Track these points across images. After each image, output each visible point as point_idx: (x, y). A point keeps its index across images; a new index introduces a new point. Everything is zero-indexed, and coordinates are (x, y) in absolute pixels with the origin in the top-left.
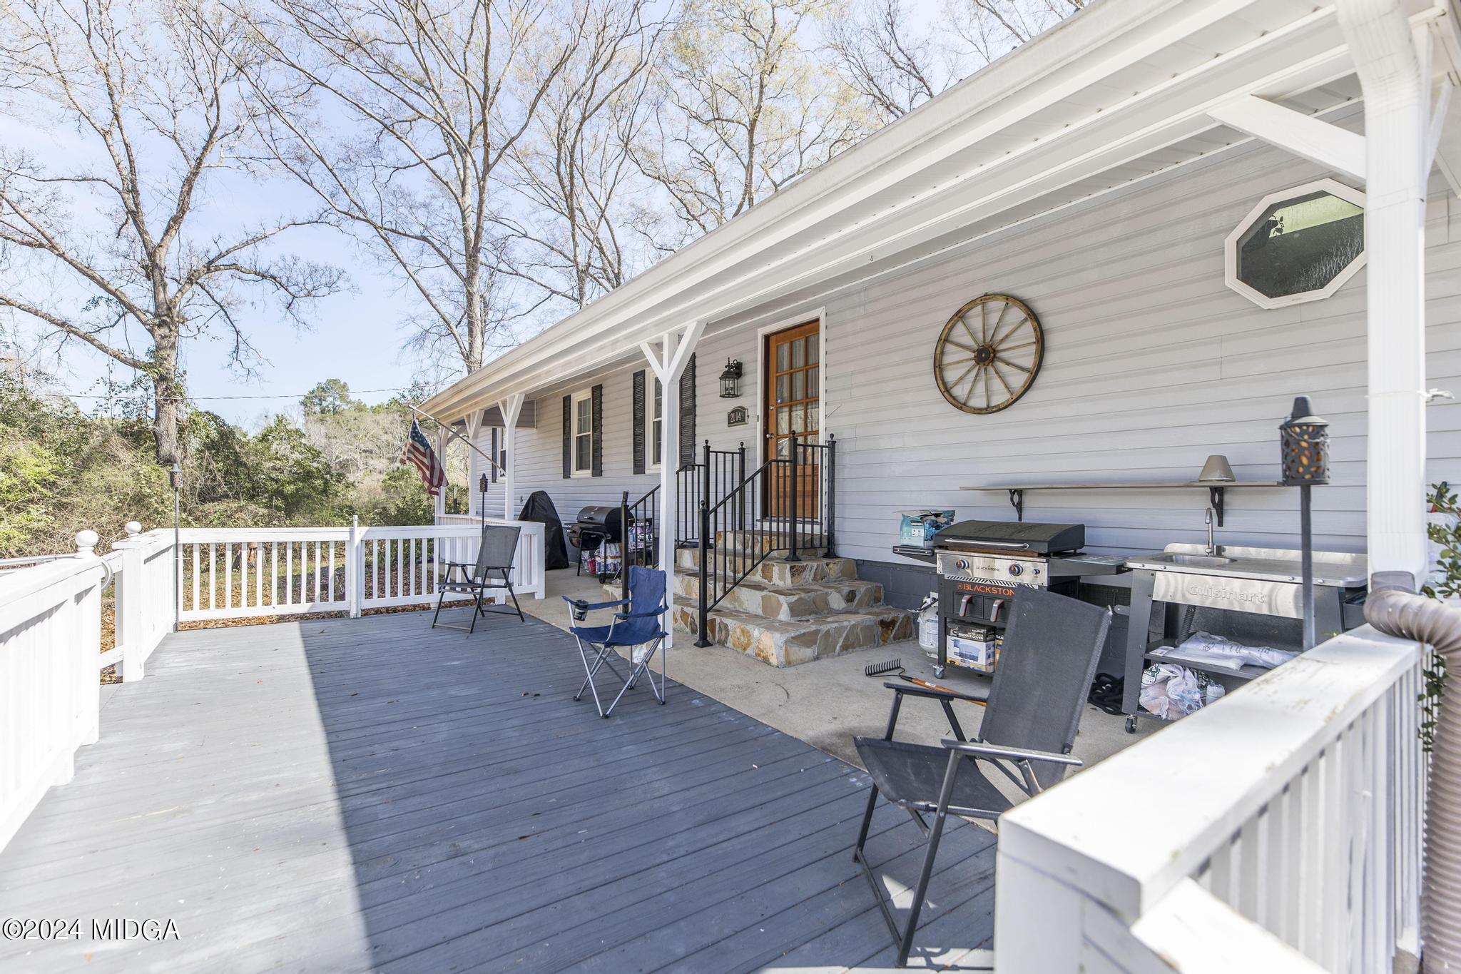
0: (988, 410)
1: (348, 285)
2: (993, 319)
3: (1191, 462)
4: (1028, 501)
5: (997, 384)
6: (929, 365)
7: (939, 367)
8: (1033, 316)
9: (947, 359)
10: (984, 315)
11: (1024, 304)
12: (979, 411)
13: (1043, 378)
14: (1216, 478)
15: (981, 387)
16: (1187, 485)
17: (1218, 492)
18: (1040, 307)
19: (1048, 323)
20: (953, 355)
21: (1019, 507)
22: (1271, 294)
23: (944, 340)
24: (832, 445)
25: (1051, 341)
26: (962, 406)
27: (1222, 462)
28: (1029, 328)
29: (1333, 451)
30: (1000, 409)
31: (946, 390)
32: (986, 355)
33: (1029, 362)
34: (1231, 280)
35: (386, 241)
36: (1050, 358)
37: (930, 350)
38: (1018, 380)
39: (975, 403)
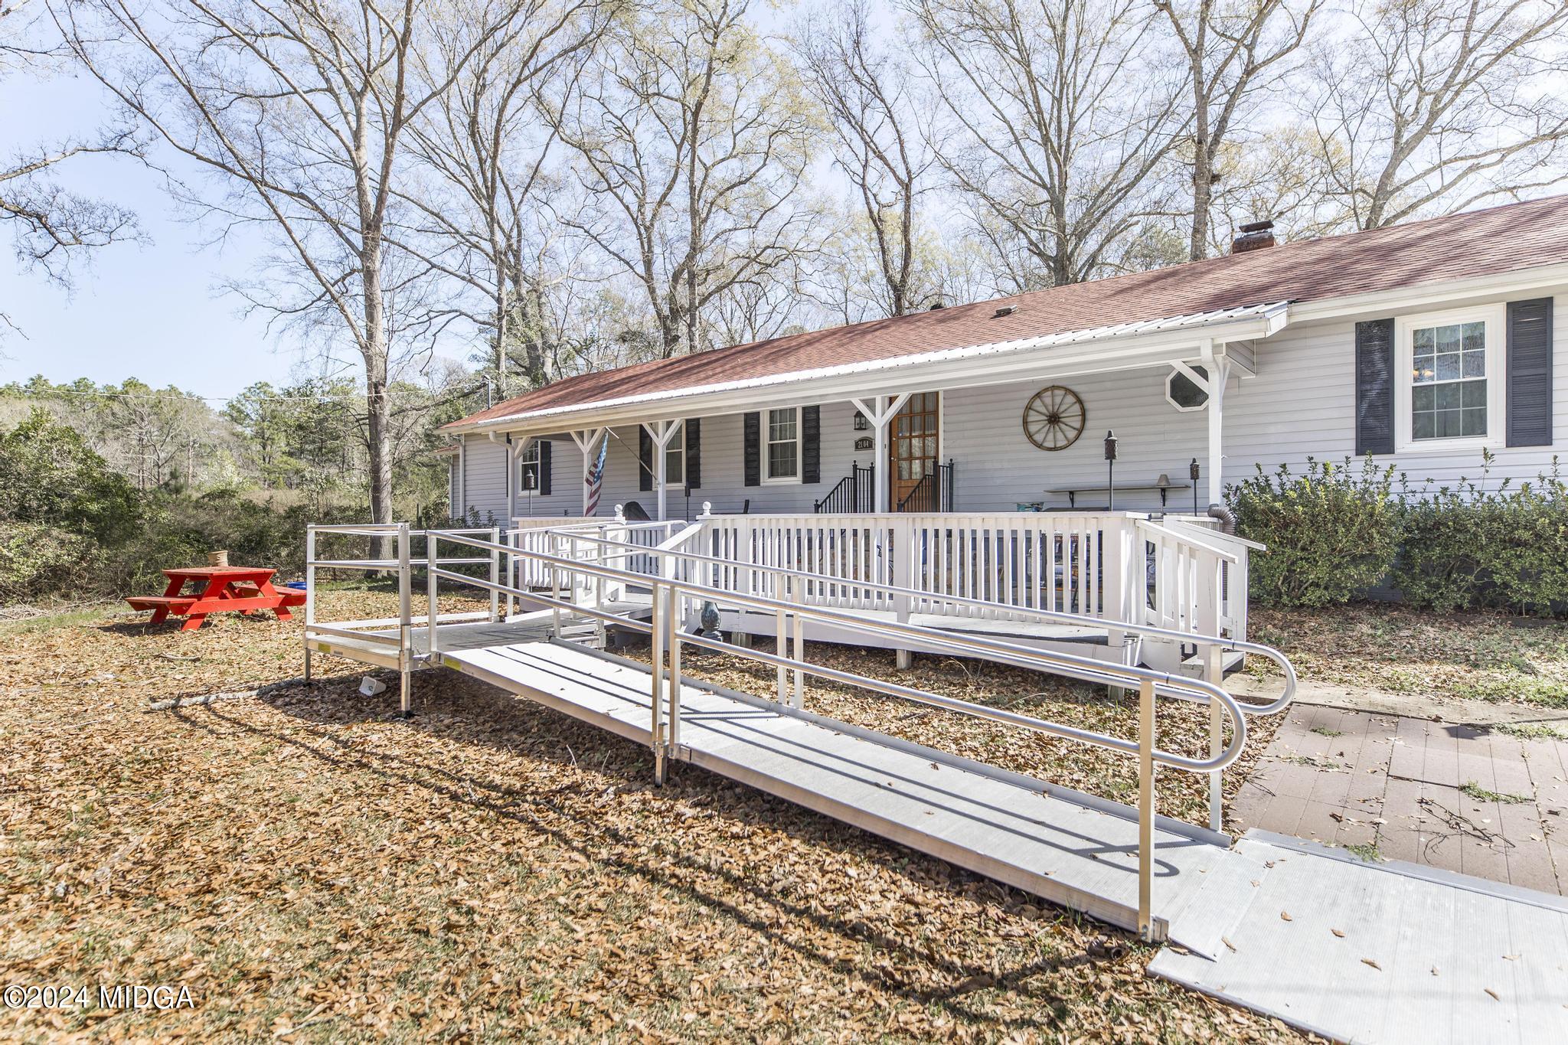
0: (1055, 449)
1: (133, 232)
2: (1058, 400)
3: (1153, 478)
4: (1077, 498)
5: (1060, 435)
6: (1020, 421)
7: (1025, 423)
8: (1080, 401)
9: (1030, 419)
10: (1053, 396)
11: (1075, 394)
12: (1050, 449)
13: (1085, 434)
14: (1163, 484)
15: (1051, 436)
16: (1152, 488)
17: (1163, 490)
18: (1083, 397)
19: (1087, 406)
20: (1033, 417)
21: (1072, 500)
22: (1183, 404)
23: (1029, 408)
24: (951, 466)
25: (1089, 415)
26: (1040, 446)
27: (1164, 477)
28: (1077, 407)
29: (1201, 473)
30: (1061, 448)
31: (1030, 436)
32: (1054, 419)
33: (1078, 425)
34: (1168, 398)
35: (266, 197)
36: (1088, 424)
37: (1021, 412)
38: (1072, 434)
39: (1046, 444)
